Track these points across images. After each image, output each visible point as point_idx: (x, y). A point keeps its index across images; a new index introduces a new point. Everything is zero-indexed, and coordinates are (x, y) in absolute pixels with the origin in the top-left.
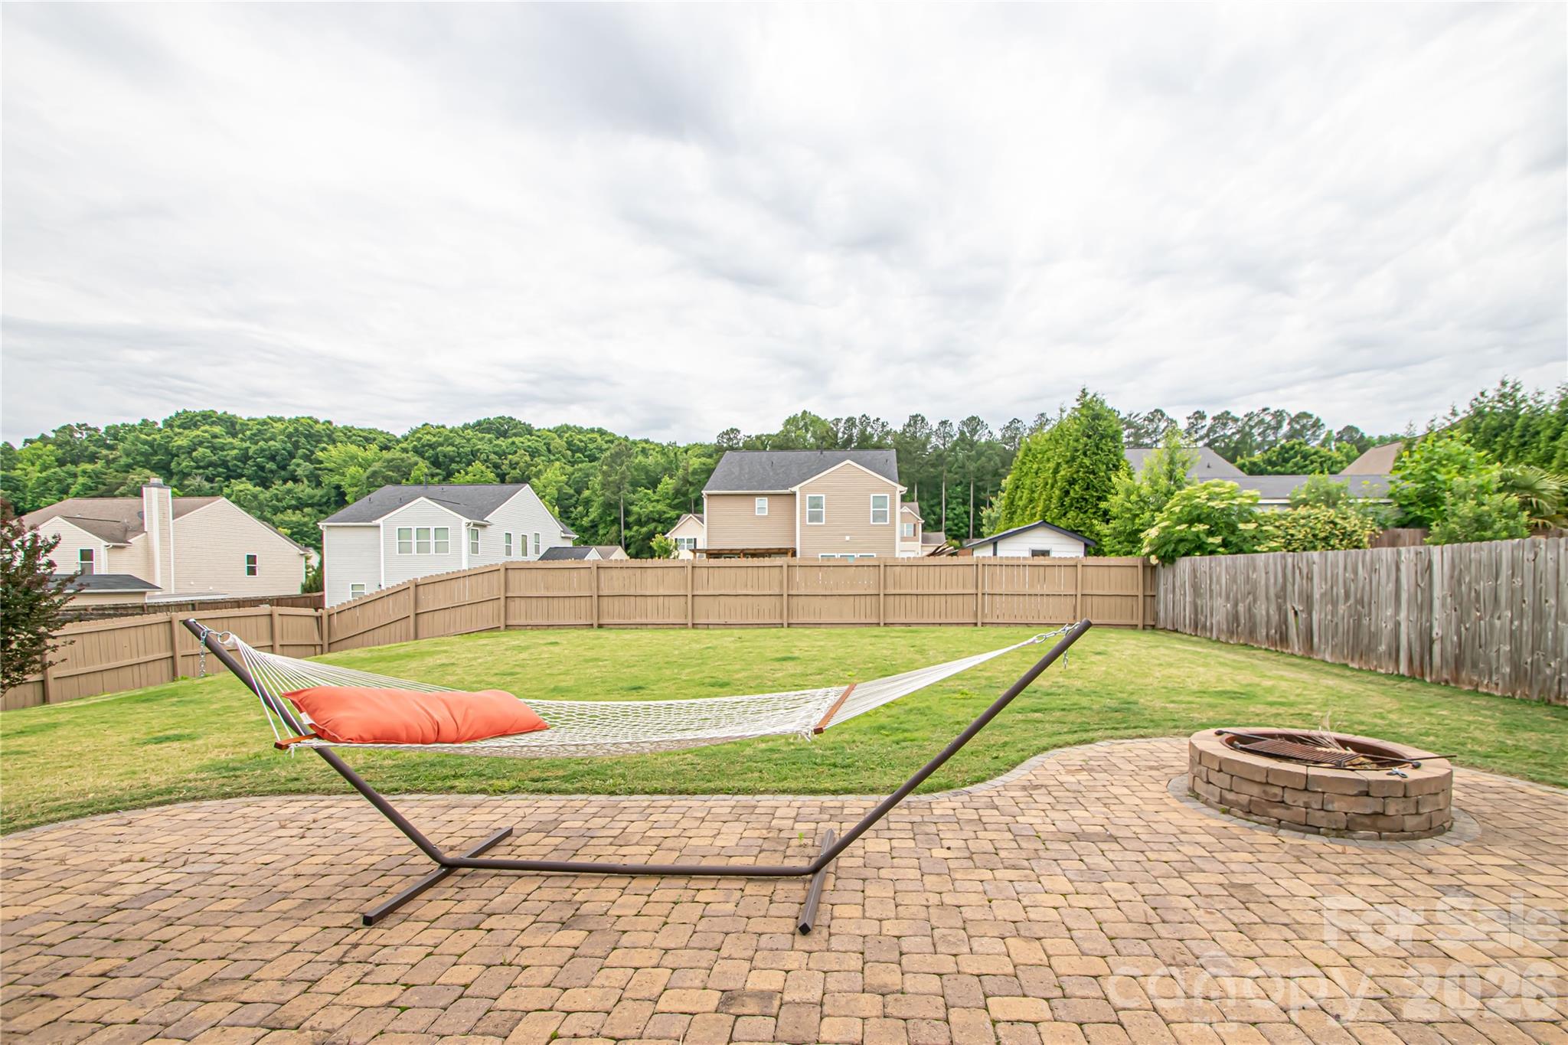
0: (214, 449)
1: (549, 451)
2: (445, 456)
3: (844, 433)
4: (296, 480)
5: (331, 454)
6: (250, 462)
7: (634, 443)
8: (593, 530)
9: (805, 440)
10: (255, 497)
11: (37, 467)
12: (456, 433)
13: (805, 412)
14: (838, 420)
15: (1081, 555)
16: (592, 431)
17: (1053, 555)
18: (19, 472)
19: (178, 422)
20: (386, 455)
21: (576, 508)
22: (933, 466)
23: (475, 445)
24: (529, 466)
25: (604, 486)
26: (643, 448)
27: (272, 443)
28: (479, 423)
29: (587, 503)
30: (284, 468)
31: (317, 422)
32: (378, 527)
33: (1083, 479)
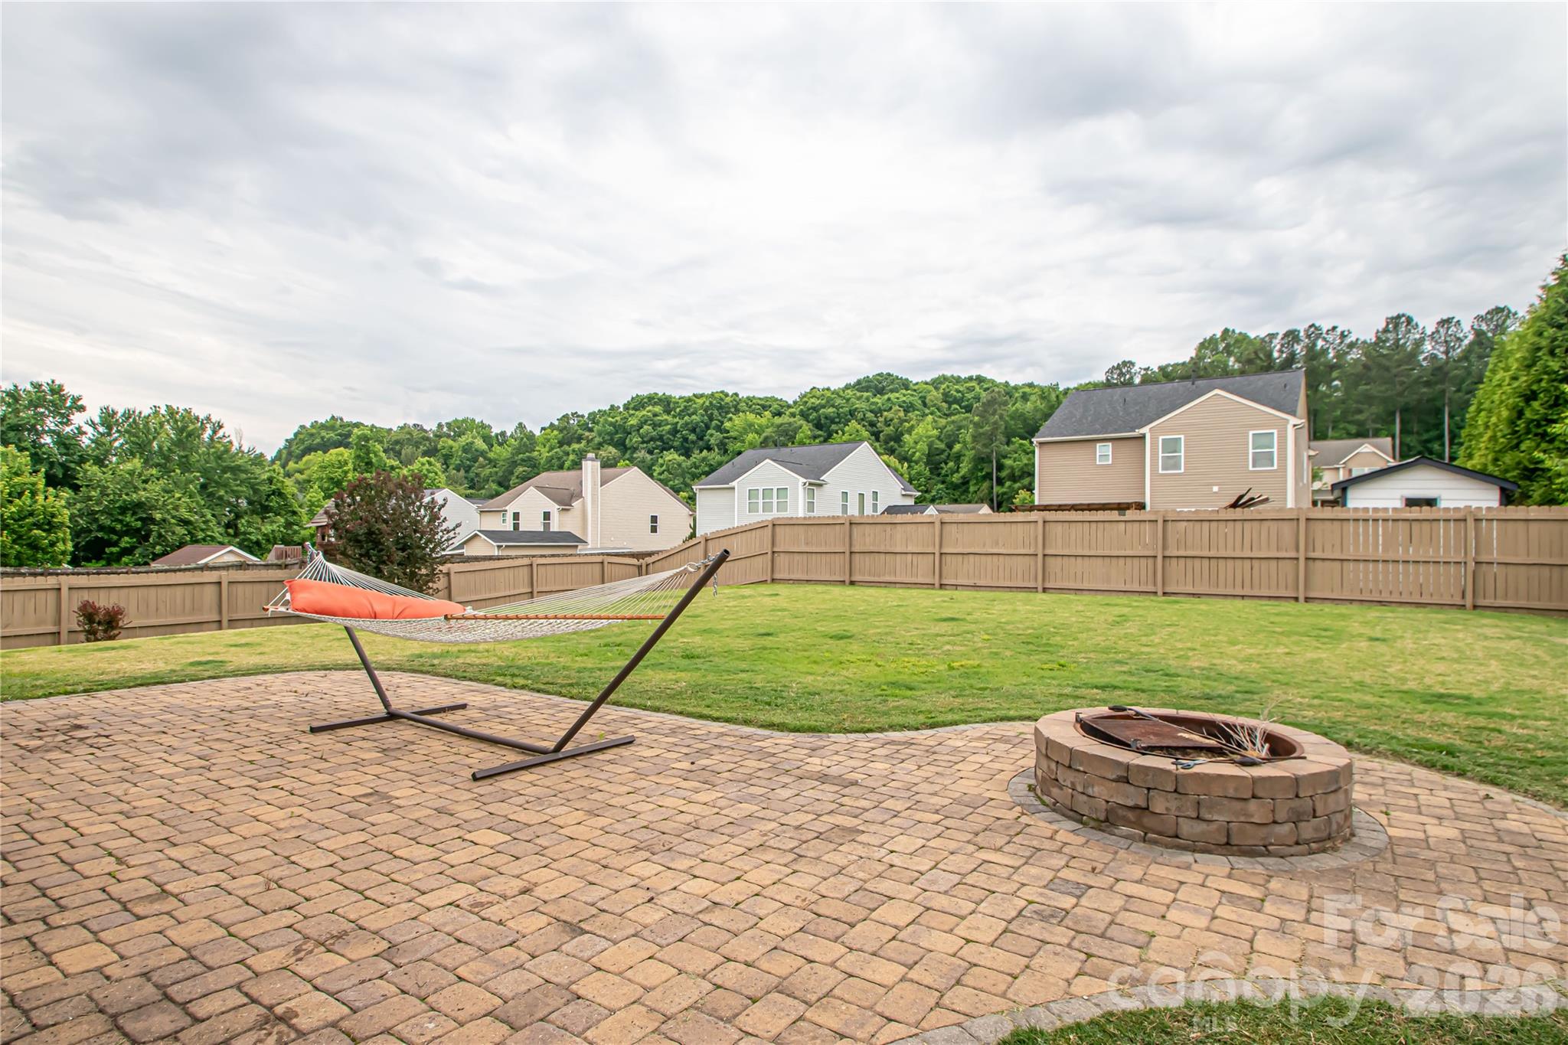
0: (655, 425)
1: (925, 404)
2: (826, 418)
3: (1281, 351)
4: (709, 449)
5: (735, 423)
6: (678, 435)
7: (1016, 388)
8: (964, 488)
9: (1227, 366)
10: (679, 465)
11: (547, 449)
12: (838, 394)
13: (1226, 331)
14: (1272, 336)
15: (1495, 504)
16: (971, 379)
17: (1443, 504)
18: (536, 453)
19: (632, 406)
20: (778, 420)
21: (946, 464)
22: (1428, 384)
23: (853, 404)
24: (902, 421)
25: (975, 438)
26: (1024, 393)
27: (694, 417)
28: (859, 382)
29: (958, 457)
30: (701, 438)
31: (727, 395)
32: (733, 488)
33: (1546, 390)
